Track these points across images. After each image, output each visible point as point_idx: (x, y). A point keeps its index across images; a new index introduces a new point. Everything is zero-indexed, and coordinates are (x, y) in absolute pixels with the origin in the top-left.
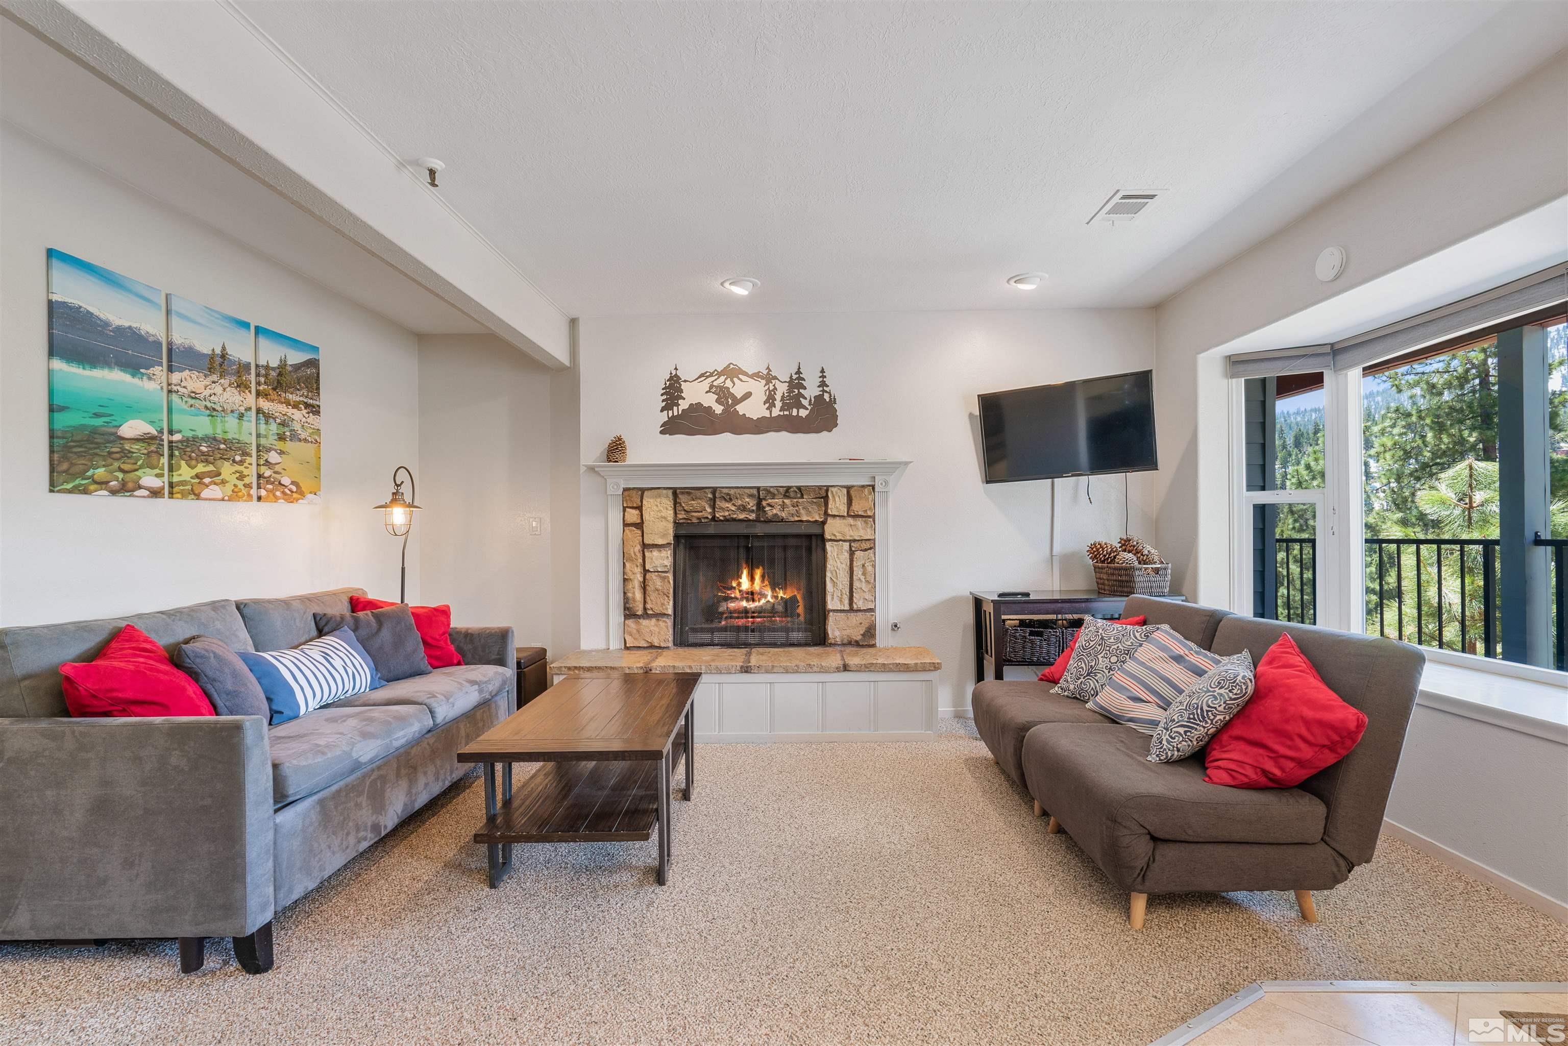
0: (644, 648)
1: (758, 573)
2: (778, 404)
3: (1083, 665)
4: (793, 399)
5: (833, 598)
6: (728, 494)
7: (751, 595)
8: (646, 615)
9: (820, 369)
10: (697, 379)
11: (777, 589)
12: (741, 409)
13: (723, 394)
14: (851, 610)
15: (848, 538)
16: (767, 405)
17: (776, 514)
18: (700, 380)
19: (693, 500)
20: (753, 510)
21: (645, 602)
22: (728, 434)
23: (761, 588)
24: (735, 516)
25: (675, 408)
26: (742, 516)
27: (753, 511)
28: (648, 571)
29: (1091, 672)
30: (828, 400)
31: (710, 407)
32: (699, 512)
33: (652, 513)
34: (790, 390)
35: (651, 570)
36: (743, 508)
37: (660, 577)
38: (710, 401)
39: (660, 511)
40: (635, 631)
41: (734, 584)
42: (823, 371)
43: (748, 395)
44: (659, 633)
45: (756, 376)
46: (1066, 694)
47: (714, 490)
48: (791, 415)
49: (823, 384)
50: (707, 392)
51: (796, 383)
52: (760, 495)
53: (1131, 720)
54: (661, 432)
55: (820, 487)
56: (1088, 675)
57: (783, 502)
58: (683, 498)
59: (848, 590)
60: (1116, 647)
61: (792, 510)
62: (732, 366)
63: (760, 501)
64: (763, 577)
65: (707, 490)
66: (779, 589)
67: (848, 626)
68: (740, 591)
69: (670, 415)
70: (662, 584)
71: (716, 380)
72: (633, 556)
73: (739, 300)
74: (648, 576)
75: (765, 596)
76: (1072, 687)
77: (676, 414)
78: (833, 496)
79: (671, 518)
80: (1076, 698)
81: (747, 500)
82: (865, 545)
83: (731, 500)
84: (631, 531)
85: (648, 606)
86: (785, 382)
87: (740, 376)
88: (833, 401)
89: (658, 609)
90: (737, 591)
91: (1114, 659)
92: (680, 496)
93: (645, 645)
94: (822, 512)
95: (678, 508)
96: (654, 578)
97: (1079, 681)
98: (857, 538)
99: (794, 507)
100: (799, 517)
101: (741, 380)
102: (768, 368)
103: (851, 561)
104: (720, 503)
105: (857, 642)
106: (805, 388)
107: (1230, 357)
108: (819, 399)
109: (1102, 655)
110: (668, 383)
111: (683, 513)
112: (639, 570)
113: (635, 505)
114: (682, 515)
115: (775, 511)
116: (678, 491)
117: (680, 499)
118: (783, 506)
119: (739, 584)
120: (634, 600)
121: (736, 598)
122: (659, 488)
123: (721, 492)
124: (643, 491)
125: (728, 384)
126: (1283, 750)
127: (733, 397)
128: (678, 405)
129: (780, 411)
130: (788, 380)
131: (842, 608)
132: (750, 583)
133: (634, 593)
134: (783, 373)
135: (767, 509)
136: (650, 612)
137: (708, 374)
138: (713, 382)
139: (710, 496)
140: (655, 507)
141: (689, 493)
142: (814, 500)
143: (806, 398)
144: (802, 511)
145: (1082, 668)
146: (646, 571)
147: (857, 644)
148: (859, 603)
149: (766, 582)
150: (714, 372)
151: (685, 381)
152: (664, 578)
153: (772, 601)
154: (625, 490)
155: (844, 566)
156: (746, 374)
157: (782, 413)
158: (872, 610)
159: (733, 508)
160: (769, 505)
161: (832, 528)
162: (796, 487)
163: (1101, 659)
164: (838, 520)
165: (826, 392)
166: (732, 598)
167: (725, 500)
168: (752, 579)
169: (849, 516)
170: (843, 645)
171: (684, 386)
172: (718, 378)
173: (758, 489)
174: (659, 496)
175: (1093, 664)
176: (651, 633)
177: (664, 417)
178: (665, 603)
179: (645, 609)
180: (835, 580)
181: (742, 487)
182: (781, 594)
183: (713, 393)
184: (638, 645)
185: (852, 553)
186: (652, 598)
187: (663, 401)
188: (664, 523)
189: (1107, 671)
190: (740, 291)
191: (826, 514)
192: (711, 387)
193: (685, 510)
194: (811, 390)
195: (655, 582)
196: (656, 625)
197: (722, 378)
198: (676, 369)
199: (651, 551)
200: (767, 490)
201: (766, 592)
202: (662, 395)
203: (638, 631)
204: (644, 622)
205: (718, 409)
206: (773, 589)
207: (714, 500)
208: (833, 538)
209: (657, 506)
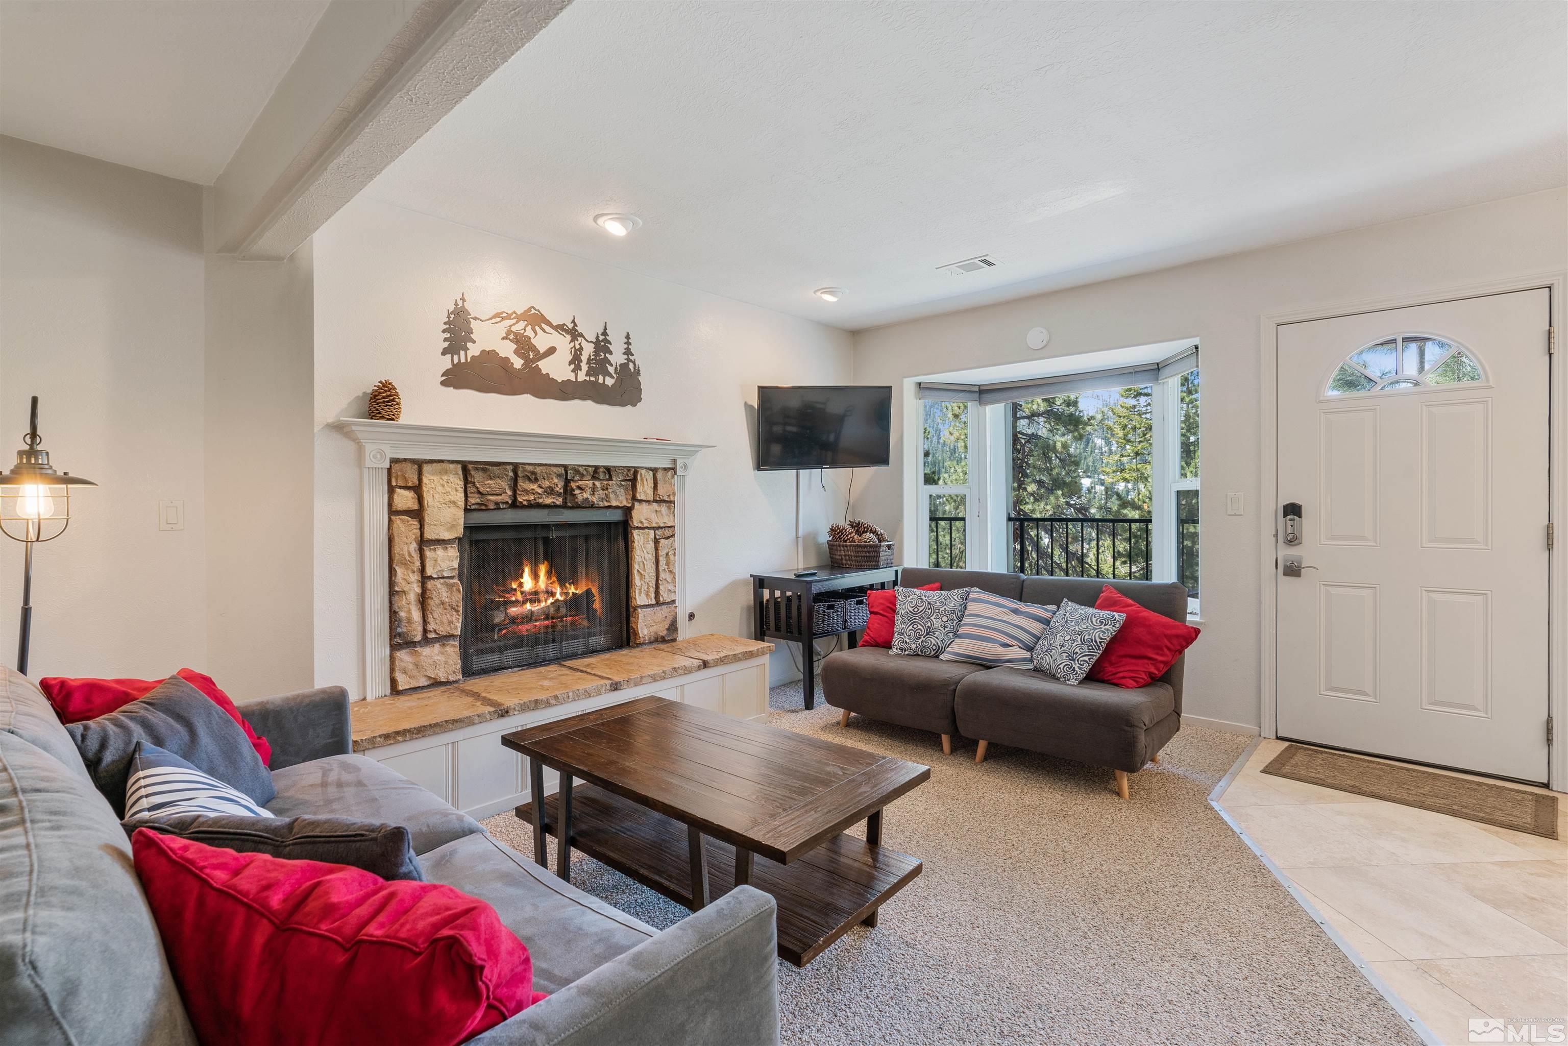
0: (423, 688)
1: (543, 570)
2: (584, 367)
3: (920, 627)
4: (599, 365)
5: (640, 593)
6: (533, 473)
7: (534, 596)
8: (426, 641)
9: (625, 334)
10: (491, 319)
11: (567, 585)
12: (544, 366)
13: (523, 345)
14: (658, 603)
15: (655, 525)
16: (573, 366)
17: (587, 499)
18: (494, 320)
19: (491, 479)
20: (561, 493)
21: (425, 622)
22: (529, 395)
23: (547, 586)
24: (541, 501)
25: (462, 353)
26: (549, 501)
27: (559, 495)
28: (431, 578)
29: (930, 632)
30: (632, 370)
31: (507, 359)
32: (497, 495)
33: (436, 496)
34: (596, 353)
35: (435, 576)
36: (550, 491)
37: (447, 585)
38: (507, 350)
39: (447, 493)
40: (411, 666)
41: (514, 586)
42: (628, 337)
43: (552, 351)
44: (446, 662)
45: (560, 328)
46: (907, 653)
47: (516, 466)
48: (596, 382)
49: (628, 352)
50: (503, 339)
51: (602, 345)
52: (568, 474)
53: (1009, 661)
54: (443, 383)
55: (629, 468)
56: (928, 634)
57: (594, 484)
58: (477, 476)
59: (654, 583)
60: (943, 609)
61: (600, 493)
62: (533, 311)
63: (567, 482)
64: (549, 574)
65: (508, 467)
66: (570, 584)
67: (655, 622)
68: (522, 593)
69: (456, 361)
70: (449, 594)
71: (514, 324)
72: (408, 558)
73: (605, 239)
74: (430, 584)
75: (552, 594)
76: (913, 646)
77: (463, 360)
78: (642, 479)
79: (461, 504)
80: (918, 655)
81: (556, 480)
82: (668, 533)
83: (536, 480)
84: (403, 521)
85: (431, 627)
86: (591, 342)
87: (543, 326)
88: (638, 372)
89: (443, 631)
90: (519, 593)
91: (945, 619)
92: (473, 473)
93: (426, 684)
94: (630, 497)
95: (471, 489)
96: (439, 586)
97: (920, 641)
98: (662, 525)
99: (603, 490)
100: (609, 501)
101: (544, 331)
102: (573, 322)
103: (657, 549)
104: (523, 484)
105: (663, 637)
106: (611, 353)
107: (920, 384)
108: (624, 366)
109: (934, 616)
110: (452, 316)
111: (477, 495)
112: (415, 577)
113: (410, 484)
114: (474, 500)
115: (585, 495)
116: (470, 467)
117: (472, 477)
118: (594, 490)
119: (521, 585)
120: (409, 621)
121: (517, 601)
122: (442, 461)
123: (524, 470)
124: (419, 464)
125: (529, 332)
126: (1160, 658)
127: (534, 349)
128: (466, 349)
129: (586, 375)
130: (594, 340)
131: (650, 603)
132: (534, 582)
133: (409, 611)
134: (590, 330)
135: (577, 492)
136: (431, 635)
137: (505, 315)
138: (510, 326)
139: (511, 474)
140: (440, 488)
141: (485, 470)
142: (623, 483)
143: (612, 365)
144: (612, 496)
145: (919, 629)
146: (425, 578)
147: (663, 640)
148: (665, 596)
149: (554, 579)
150: (512, 314)
151: (475, 319)
152: (452, 585)
153: (561, 598)
154: (394, 461)
155: (650, 556)
156: (549, 324)
157: (588, 379)
158: (673, 602)
159: (540, 491)
160: (579, 488)
161: (642, 514)
162: (603, 466)
163: (934, 620)
164: (644, 505)
165: (631, 361)
166: (513, 602)
167: (529, 480)
168: (535, 576)
169: (655, 501)
170: (650, 643)
171: (474, 324)
172: (517, 322)
173: (565, 467)
174: (446, 472)
175: (929, 624)
176: (435, 665)
177: (446, 363)
178: (454, 619)
179: (425, 631)
180: (642, 572)
181: (546, 465)
182: (572, 590)
183: (510, 340)
184: (417, 685)
185: (656, 541)
186: (436, 615)
187: (445, 340)
188: (453, 510)
189: (942, 629)
190: (616, 229)
191: (634, 499)
192: (509, 332)
193: (479, 492)
194: (617, 357)
195: (439, 591)
196: (442, 653)
197: (522, 324)
198: (463, 300)
199: (435, 550)
200: (576, 471)
201: (554, 590)
202: (444, 331)
203: (416, 665)
204: (426, 651)
205: (518, 363)
206: (562, 585)
207: (515, 480)
208: (640, 525)
209: (443, 486)
